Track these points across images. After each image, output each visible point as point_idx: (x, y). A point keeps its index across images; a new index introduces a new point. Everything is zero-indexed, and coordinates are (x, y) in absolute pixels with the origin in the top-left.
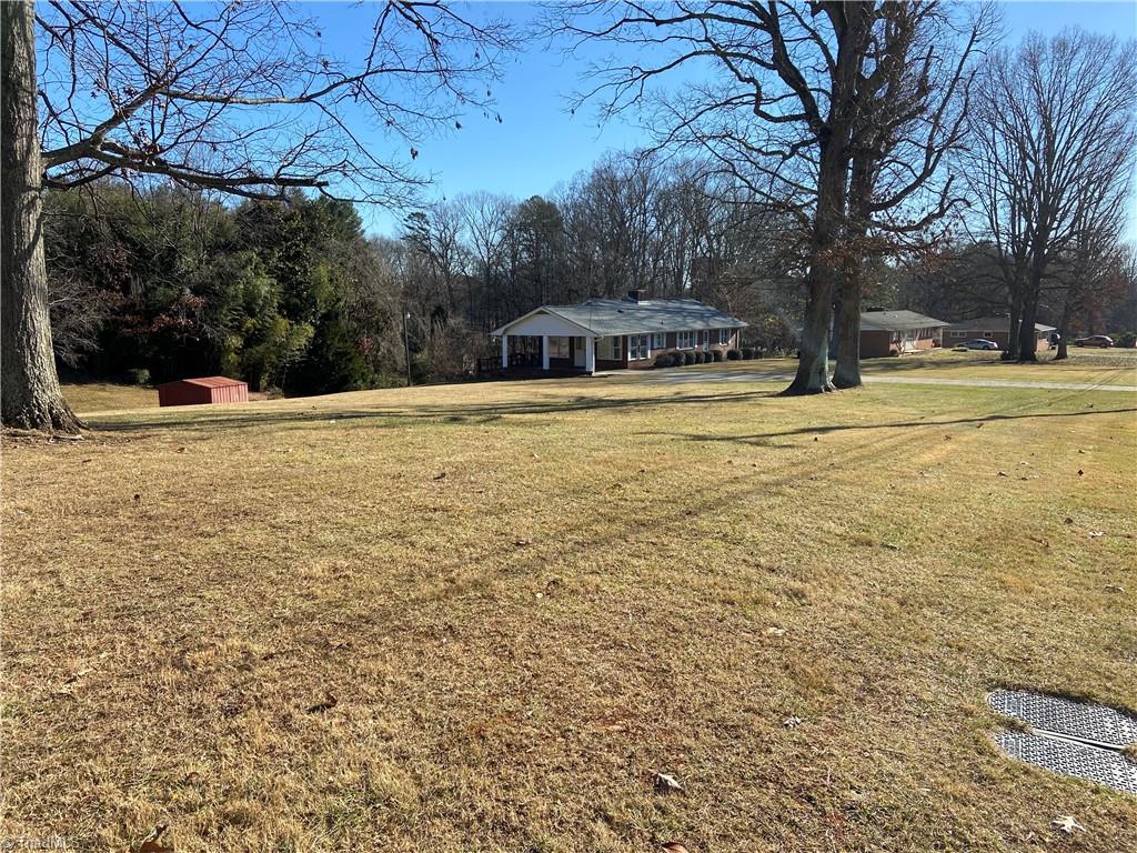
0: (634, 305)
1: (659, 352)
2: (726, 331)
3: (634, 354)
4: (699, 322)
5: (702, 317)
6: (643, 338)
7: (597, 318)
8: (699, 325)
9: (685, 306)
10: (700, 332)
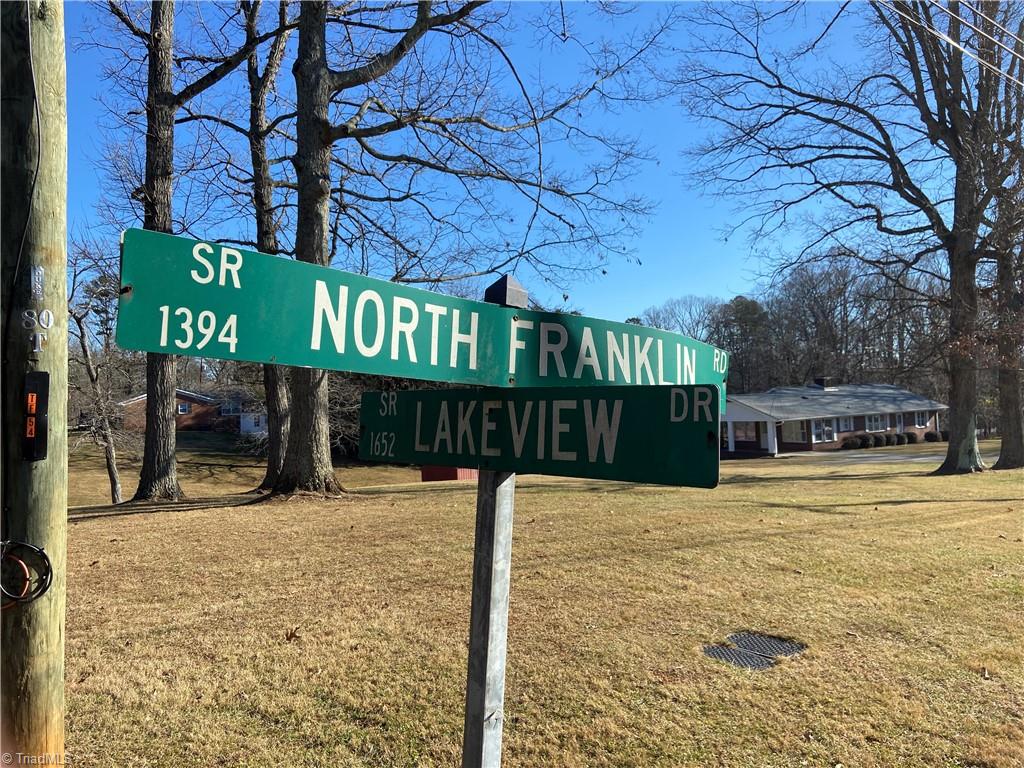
0: (820, 392)
1: (846, 434)
2: (922, 414)
3: (818, 437)
4: (891, 406)
5: (894, 400)
6: (828, 422)
7: (779, 404)
8: (890, 409)
9: (877, 391)
10: (892, 415)
